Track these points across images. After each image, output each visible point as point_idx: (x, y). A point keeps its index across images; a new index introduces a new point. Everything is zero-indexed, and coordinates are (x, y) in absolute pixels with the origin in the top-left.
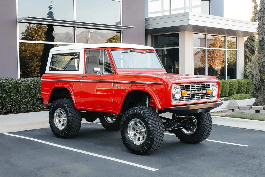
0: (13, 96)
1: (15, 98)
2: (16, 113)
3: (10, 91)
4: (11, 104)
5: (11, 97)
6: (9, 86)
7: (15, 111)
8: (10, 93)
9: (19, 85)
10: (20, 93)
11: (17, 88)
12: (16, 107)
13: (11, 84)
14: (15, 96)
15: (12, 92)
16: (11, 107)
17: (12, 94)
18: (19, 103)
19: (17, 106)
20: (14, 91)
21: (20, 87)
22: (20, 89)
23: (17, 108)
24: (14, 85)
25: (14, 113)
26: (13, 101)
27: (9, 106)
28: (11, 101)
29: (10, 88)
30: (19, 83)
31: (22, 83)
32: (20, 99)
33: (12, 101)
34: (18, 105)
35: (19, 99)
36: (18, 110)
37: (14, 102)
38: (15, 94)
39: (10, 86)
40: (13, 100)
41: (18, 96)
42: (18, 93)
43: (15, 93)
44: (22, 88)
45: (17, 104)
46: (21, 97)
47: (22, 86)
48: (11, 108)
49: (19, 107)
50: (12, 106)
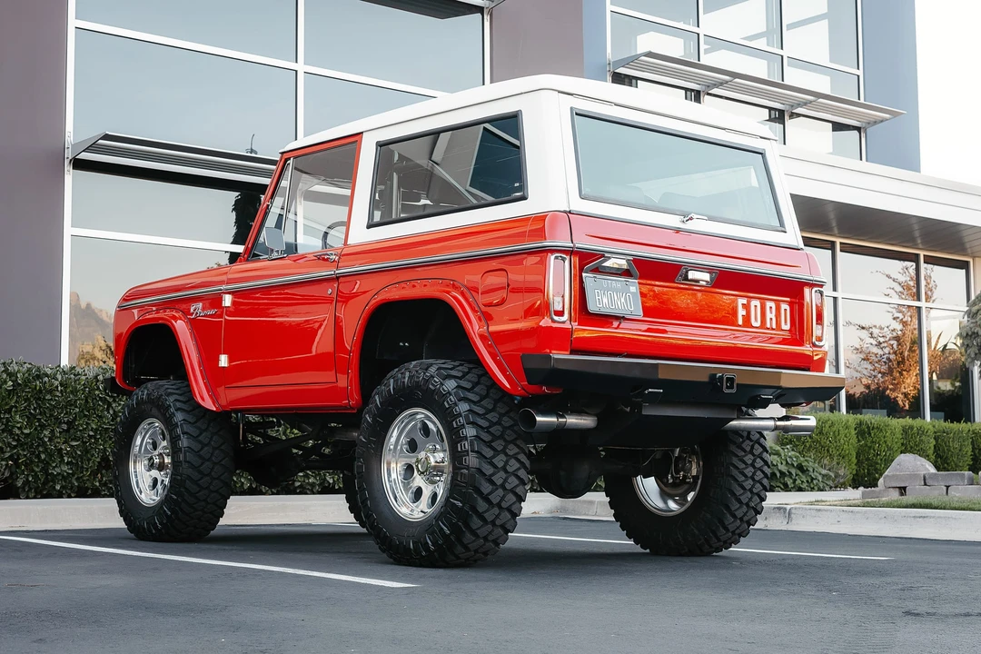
0: (18, 423)
1: (27, 431)
2: (35, 498)
3: (7, 404)
4: (11, 458)
5: (13, 427)
6: (5, 382)
7: (30, 489)
8: (9, 411)
9: (47, 386)
10: (52, 415)
11: (39, 395)
12: (33, 471)
13: (13, 378)
14: (30, 424)
15: (16, 407)
16: (13, 469)
17: (18, 417)
18: (43, 456)
19: (38, 466)
20: (25, 407)
21: (50, 392)
22: (48, 397)
23: (35, 477)
24: (26, 382)
25: (27, 498)
26: (20, 444)
27: (4, 463)
28: (14, 443)
29: (9, 395)
30: (47, 375)
31: (59, 377)
32: (50, 440)
33: (15, 447)
34: (42, 461)
35: (46, 440)
36: (44, 484)
37: (24, 450)
38: (31, 418)
39: (10, 383)
40: (18, 440)
41: (43, 427)
42: (40, 414)
43: (30, 413)
44: (58, 394)
45: (38, 456)
46: (52, 431)
47: (57, 387)
48: (12, 474)
49: (45, 470)
50: (17, 465)
